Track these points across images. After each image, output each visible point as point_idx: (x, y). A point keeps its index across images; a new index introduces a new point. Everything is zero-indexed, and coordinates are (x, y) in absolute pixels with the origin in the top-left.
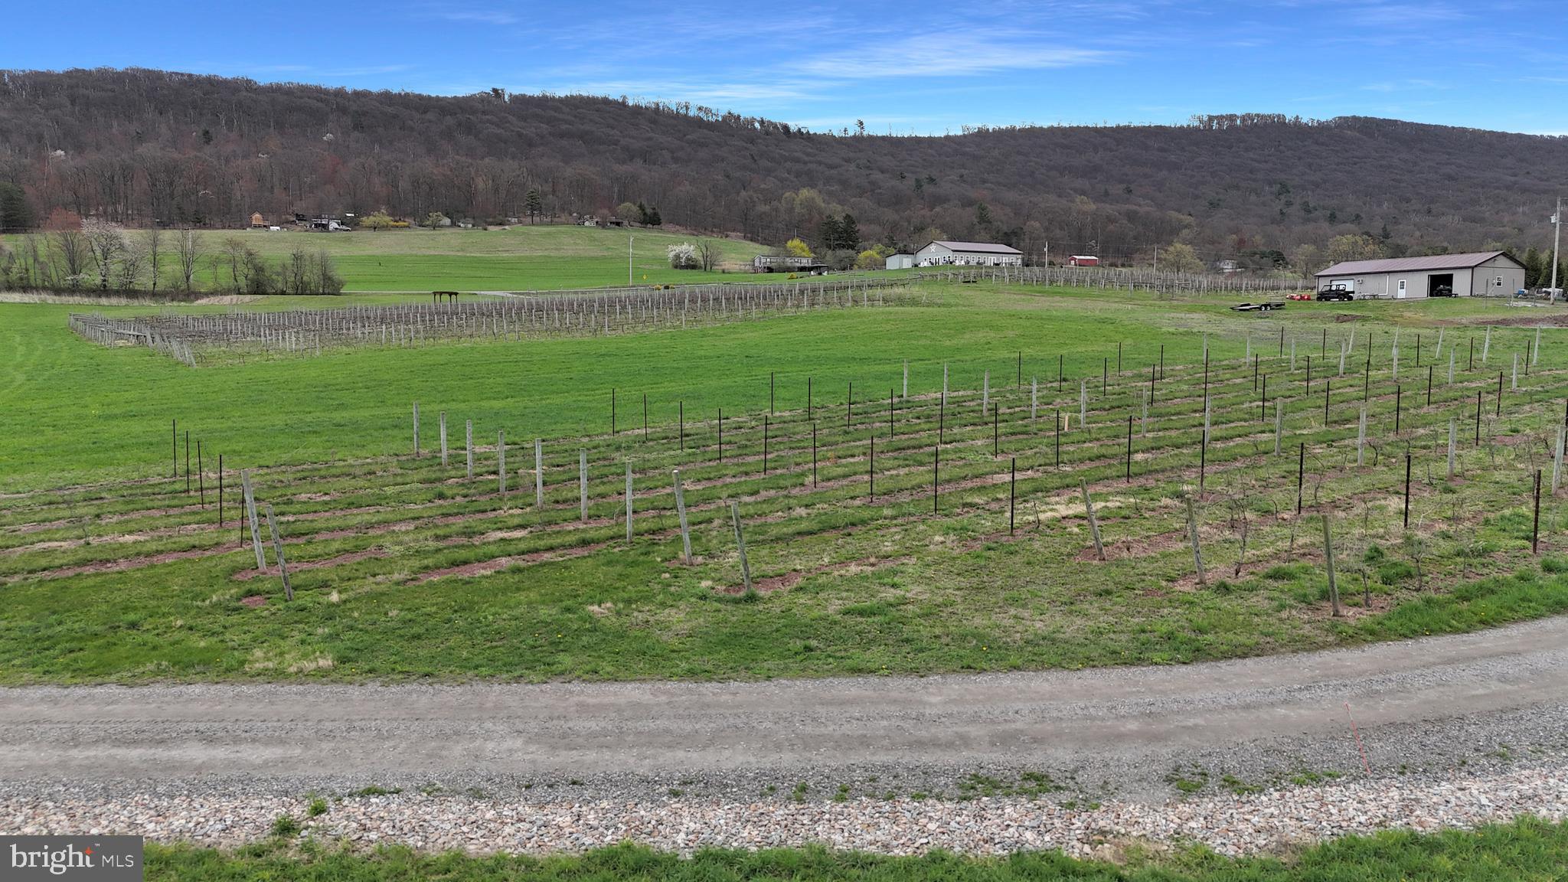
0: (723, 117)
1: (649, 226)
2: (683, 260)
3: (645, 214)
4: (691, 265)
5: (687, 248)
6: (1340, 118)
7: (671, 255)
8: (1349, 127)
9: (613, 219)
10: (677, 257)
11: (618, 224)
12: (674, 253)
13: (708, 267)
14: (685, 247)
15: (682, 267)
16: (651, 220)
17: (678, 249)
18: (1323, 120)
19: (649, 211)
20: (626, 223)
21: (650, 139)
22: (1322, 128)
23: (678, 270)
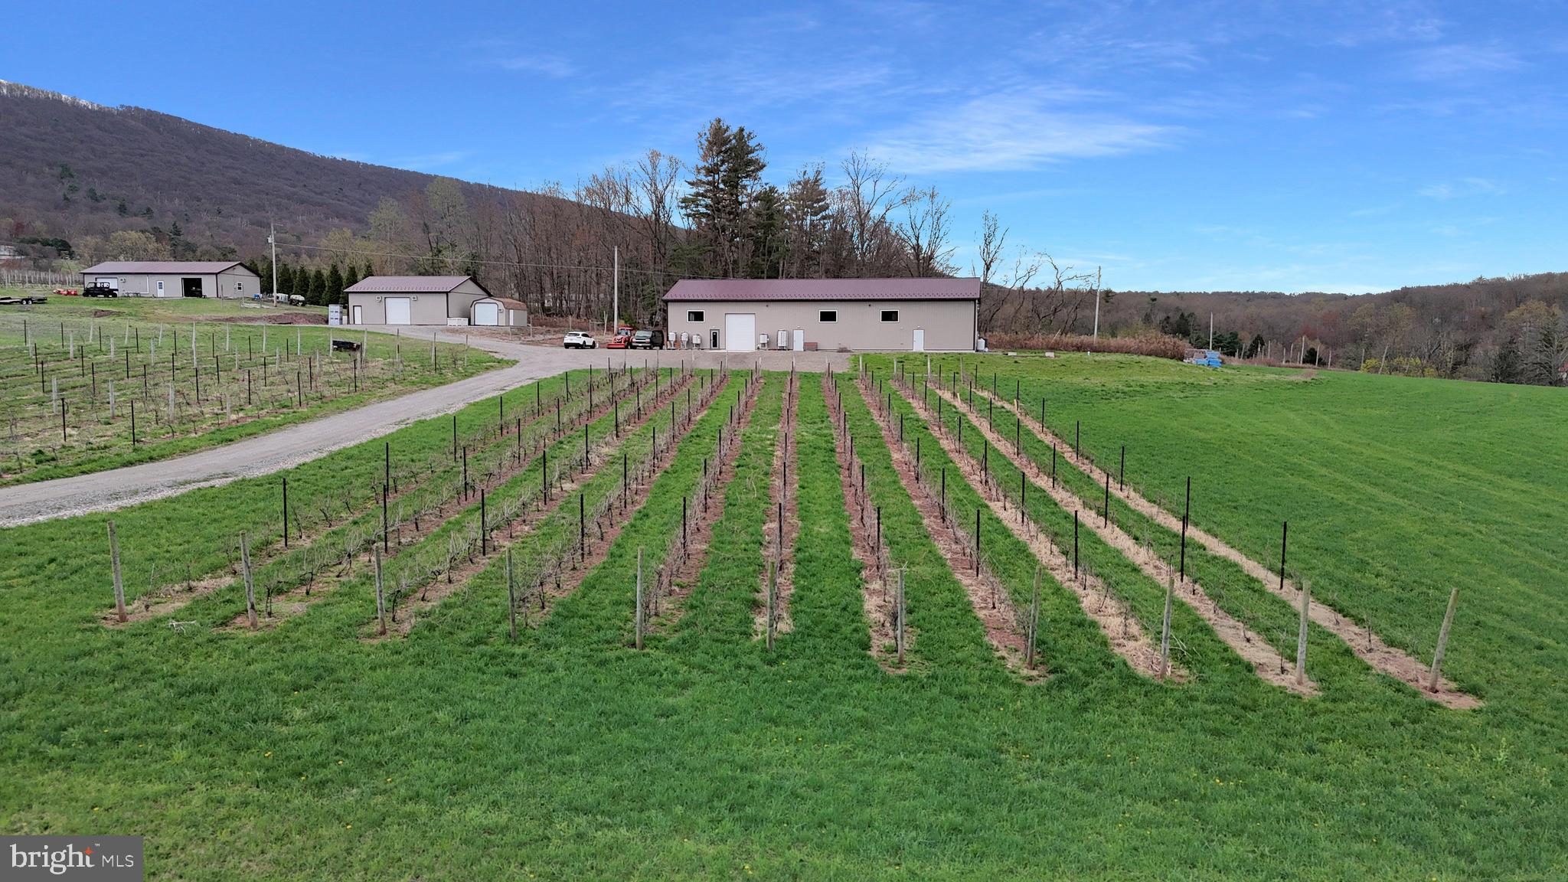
8: (132, 117)
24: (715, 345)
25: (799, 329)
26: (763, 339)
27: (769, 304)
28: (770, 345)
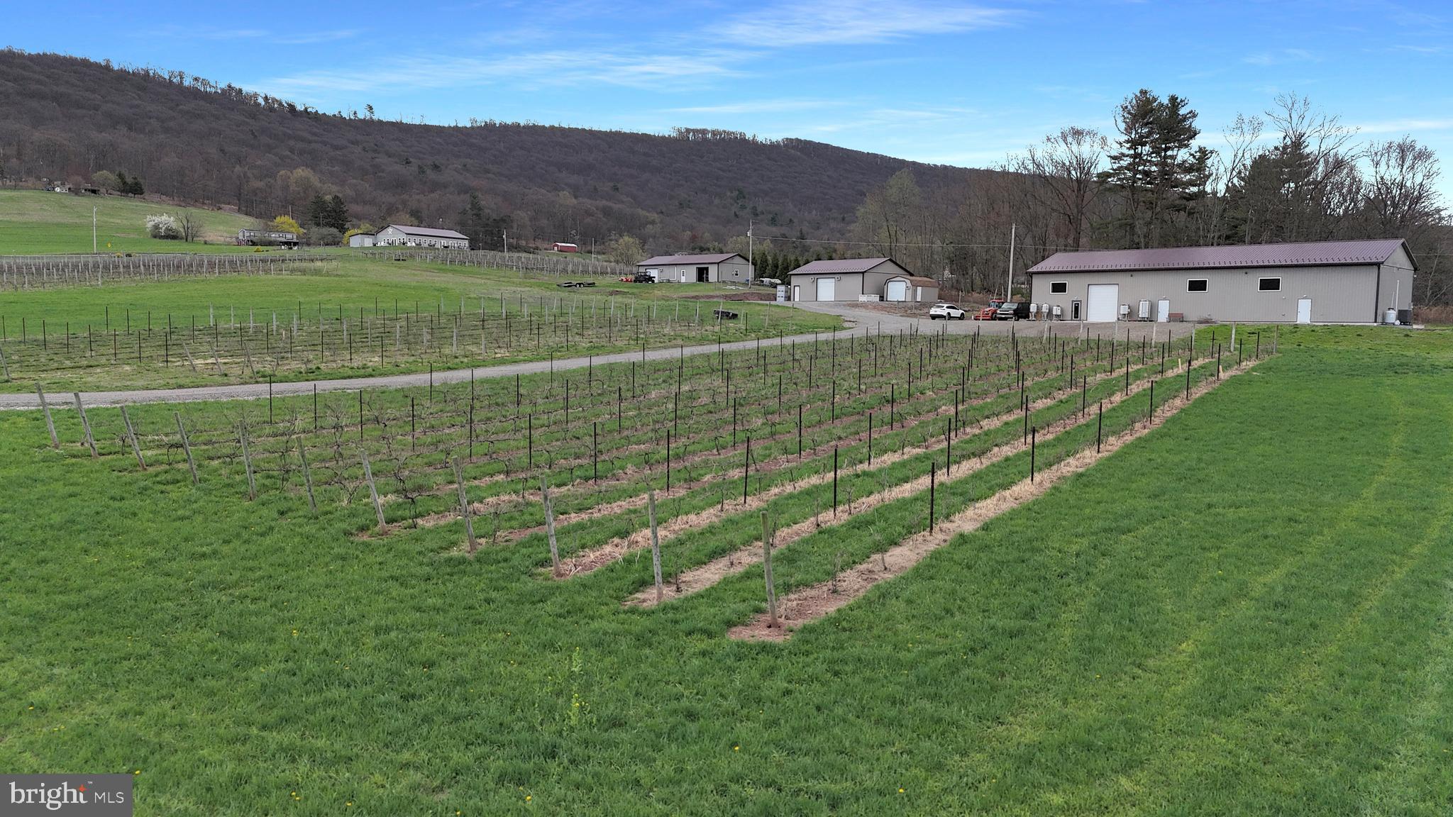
0: (223, 90)
1: (130, 195)
2: (162, 231)
3: (125, 183)
4: (171, 236)
5: (167, 219)
6: (787, 139)
7: (150, 225)
8: (793, 147)
9: (89, 186)
10: (156, 227)
11: (94, 192)
12: (153, 223)
13: (190, 239)
14: (165, 218)
15: (162, 237)
16: (132, 189)
17: (157, 219)
18: (774, 140)
19: (129, 180)
20: (103, 190)
21: (137, 106)
22: (774, 147)
23: (157, 240)
24: (1076, 317)
25: (1165, 299)
26: (1124, 310)
27: (1134, 273)
28: (1131, 315)
